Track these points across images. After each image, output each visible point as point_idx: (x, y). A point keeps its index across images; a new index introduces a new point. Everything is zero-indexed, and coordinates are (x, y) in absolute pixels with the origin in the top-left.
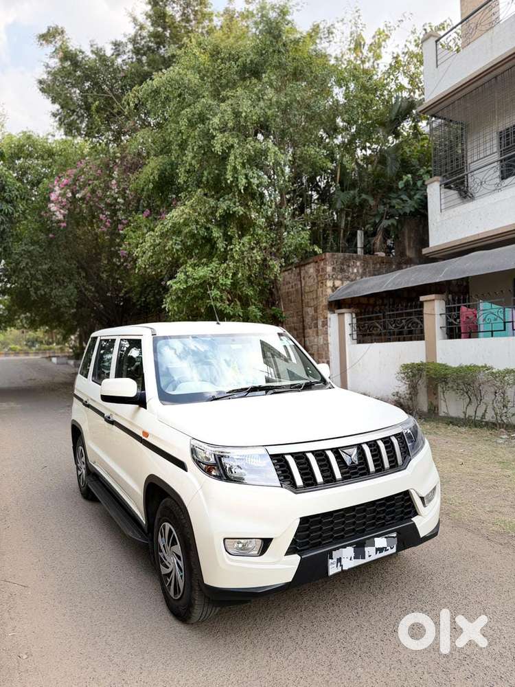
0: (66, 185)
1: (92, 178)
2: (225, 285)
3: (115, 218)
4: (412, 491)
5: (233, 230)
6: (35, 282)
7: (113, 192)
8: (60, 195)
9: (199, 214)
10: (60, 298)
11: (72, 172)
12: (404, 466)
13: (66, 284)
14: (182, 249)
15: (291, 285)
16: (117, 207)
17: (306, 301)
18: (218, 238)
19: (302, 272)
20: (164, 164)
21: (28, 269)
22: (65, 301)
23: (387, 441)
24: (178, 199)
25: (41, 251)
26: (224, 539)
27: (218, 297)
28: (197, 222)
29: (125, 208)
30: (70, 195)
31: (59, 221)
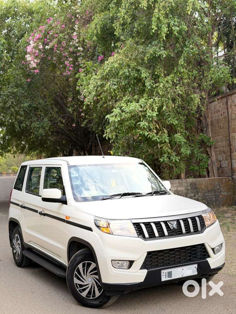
0: (39, 39)
1: (58, 31)
2: (152, 117)
3: (76, 63)
4: (206, 244)
5: (160, 70)
6: (19, 117)
7: (74, 42)
8: (34, 47)
9: (130, 59)
10: (38, 129)
11: (43, 28)
12: (202, 232)
13: (42, 118)
14: (118, 88)
15: (220, 113)
16: (78, 54)
17: (233, 127)
18: (146, 78)
19: (229, 101)
20: (105, 19)
21: (13, 107)
22: (41, 131)
23: (193, 219)
24: (116, 47)
25: (23, 92)
26: (112, 260)
27: (146, 127)
28: (129, 66)
29: (84, 54)
30: (41, 47)
31: (34, 69)
